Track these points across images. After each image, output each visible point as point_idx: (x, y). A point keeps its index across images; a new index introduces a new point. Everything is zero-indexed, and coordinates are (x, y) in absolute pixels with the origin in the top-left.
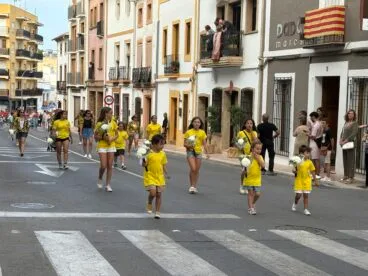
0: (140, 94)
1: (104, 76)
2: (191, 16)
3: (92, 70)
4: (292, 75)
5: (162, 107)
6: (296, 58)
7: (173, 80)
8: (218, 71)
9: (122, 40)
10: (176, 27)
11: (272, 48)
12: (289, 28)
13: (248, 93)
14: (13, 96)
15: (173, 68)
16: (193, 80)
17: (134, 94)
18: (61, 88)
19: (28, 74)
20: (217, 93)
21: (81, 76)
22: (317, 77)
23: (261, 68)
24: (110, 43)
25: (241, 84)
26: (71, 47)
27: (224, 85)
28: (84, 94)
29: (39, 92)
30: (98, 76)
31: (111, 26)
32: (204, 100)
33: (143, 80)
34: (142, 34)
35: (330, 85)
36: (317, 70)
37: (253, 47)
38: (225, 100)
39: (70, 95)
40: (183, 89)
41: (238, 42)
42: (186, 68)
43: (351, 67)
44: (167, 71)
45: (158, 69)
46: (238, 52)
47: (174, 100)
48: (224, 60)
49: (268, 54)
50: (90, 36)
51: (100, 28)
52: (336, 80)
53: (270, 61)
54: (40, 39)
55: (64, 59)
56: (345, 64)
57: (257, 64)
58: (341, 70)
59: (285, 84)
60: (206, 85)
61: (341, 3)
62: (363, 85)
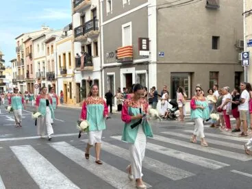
0: (50, 83)
1: (33, 76)
2: (71, 50)
3: (28, 74)
4: (113, 73)
7: (65, 77)
8: (83, 73)
9: (41, 60)
10: (64, 54)
11: (105, 63)
12: (112, 55)
13: (97, 81)
15: (64, 72)
16: (73, 76)
17: (48, 83)
18: (14, 82)
20: (84, 81)
21: (23, 78)
22: (124, 74)
23: (101, 71)
24: (36, 62)
25: (93, 78)
26: (18, 64)
27: (86, 78)
28: (25, 84)
29: (4, 84)
30: (31, 76)
31: (35, 55)
32: (78, 84)
33: (51, 77)
34: (49, 58)
35: (129, 77)
36: (124, 71)
37: (97, 62)
38: (87, 84)
39: (19, 85)
40: (70, 80)
41: (91, 61)
42: (70, 72)
43: (136, 70)
44: (61, 73)
45: (58, 73)
46: (91, 65)
47: (66, 85)
48: (86, 68)
49: (104, 65)
50: (26, 59)
51: (30, 56)
52: (131, 75)
53: (105, 68)
54: (4, 61)
55: (15, 69)
56: (134, 68)
57: (99, 69)
58: (132, 70)
59: (111, 77)
60: (79, 78)
61: (131, 45)
62: (141, 76)
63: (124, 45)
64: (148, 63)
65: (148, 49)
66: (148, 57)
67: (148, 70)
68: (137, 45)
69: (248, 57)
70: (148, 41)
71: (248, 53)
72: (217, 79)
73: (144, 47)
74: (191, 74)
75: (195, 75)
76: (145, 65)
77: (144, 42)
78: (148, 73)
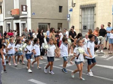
4: (10, 23)
6: (11, 19)
11: (6, 17)
13: (2, 27)
22: (15, 23)
23: (4, 21)
37: (2, 17)
43: (21, 21)
49: (5, 18)
52: (19, 24)
53: (6, 20)
58: (19, 21)
59: (9, 24)
61: (18, 8)
63: (15, 8)
65: (26, 11)
66: (26, 15)
67: (27, 22)
68: (21, 9)
69: (69, 17)
70: (26, 7)
71: (69, 15)
72: (62, 27)
73: (24, 10)
74: (49, 24)
75: (51, 24)
76: (25, 19)
77: (24, 7)
78: (27, 23)
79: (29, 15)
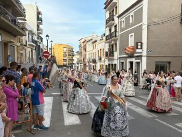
0: (94, 64)
1: (86, 61)
2: (104, 48)
3: (84, 59)
4: (124, 61)
5: (98, 68)
6: (124, 57)
7: (100, 62)
8: (109, 60)
9: (90, 52)
10: (101, 50)
12: (123, 50)
13: (115, 65)
14: (68, 65)
15: (100, 59)
16: (104, 62)
17: (93, 64)
18: (78, 63)
19: (71, 60)
20: (109, 64)
21: (82, 60)
22: (129, 62)
24: (87, 53)
25: (114, 63)
26: (79, 54)
27: (110, 63)
28: (82, 64)
29: (74, 64)
30: (85, 61)
31: (87, 50)
32: (106, 66)
33: (94, 61)
34: (94, 51)
35: (131, 63)
36: (129, 60)
37: (116, 54)
38: (111, 67)
39: (80, 64)
40: (102, 63)
41: (113, 53)
42: (103, 59)
43: (135, 59)
44: (99, 60)
45: (97, 59)
46: (113, 56)
47: (101, 66)
48: (110, 57)
49: (119, 56)
50: (83, 51)
51: (85, 50)
52: (132, 62)
53: (120, 58)
54: (73, 52)
55: (78, 57)
57: (117, 58)
58: (133, 60)
59: (123, 63)
60: (107, 63)
61: (133, 46)
62: (138, 63)
63: (130, 46)
64: (141, 56)
65: (141, 48)
66: (141, 53)
67: (141, 60)
68: (135, 46)
70: (142, 44)
73: (139, 47)
74: (169, 63)
75: (172, 63)
76: (140, 57)
77: (139, 44)
78: (141, 62)
79: (145, 53)
